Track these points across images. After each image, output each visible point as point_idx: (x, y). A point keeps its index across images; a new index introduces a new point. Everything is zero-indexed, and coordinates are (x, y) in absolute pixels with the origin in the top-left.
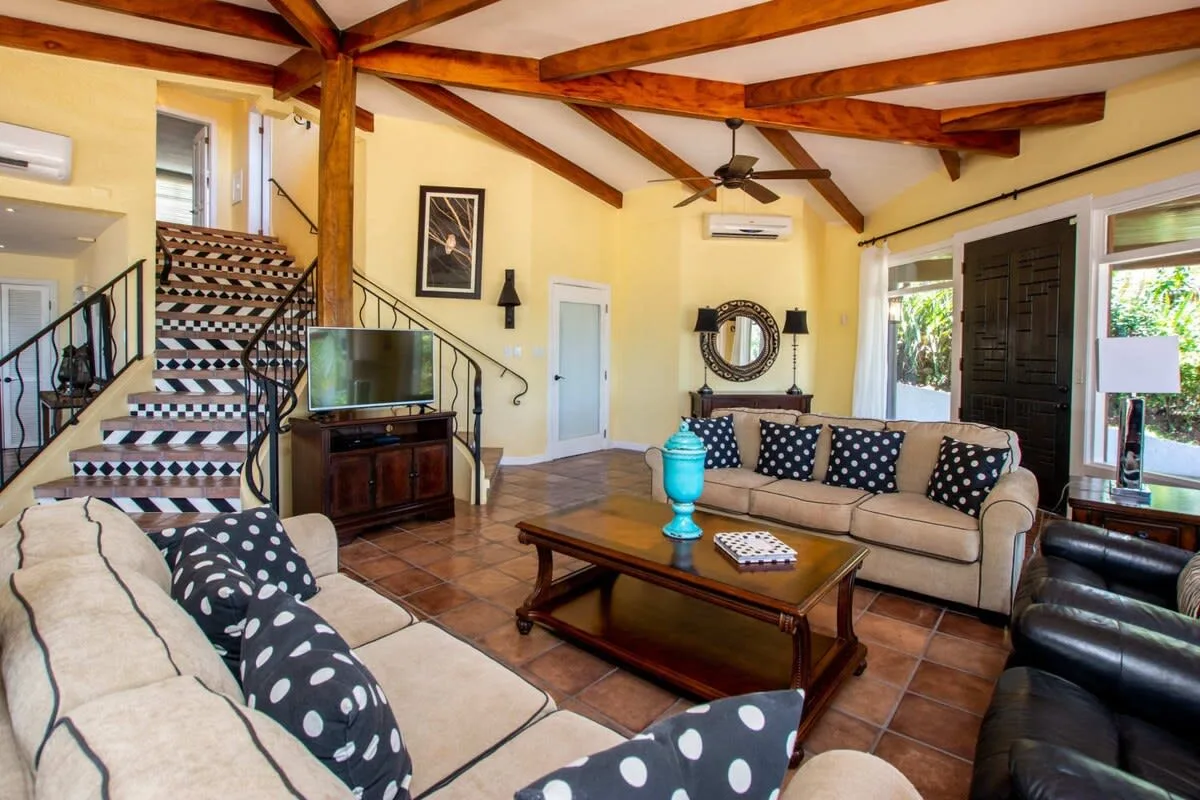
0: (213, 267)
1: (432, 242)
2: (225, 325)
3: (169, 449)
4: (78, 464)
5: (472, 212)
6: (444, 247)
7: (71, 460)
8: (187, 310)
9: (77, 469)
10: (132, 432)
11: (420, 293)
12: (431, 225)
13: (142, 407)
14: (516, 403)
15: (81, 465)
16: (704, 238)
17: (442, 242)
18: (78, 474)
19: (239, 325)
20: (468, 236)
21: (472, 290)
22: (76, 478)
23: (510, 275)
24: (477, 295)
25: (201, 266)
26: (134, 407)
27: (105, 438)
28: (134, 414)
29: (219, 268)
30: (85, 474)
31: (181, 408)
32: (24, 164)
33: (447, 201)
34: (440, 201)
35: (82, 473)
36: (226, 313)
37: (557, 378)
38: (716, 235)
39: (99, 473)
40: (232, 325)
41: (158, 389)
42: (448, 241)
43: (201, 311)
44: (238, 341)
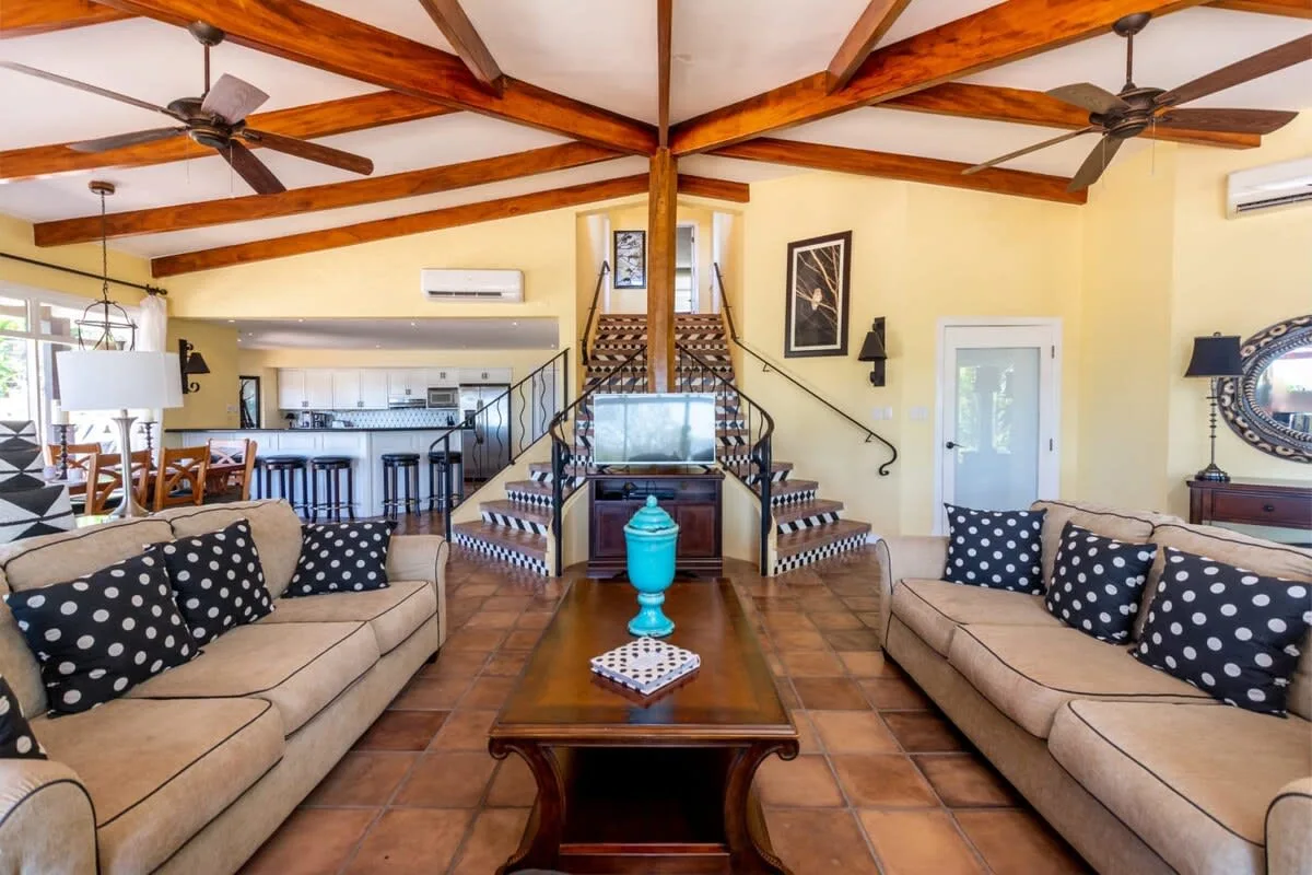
0: (611, 347)
1: (799, 299)
5: (838, 260)
6: (810, 303)
11: (789, 354)
12: (798, 282)
14: (882, 472)
16: (1226, 215)
17: (809, 299)
20: (834, 287)
21: (838, 346)
23: (880, 324)
24: (843, 351)
25: (603, 347)
29: (616, 346)
32: (498, 294)
33: (813, 254)
34: (806, 255)
37: (950, 446)
38: (1245, 207)
42: (815, 296)
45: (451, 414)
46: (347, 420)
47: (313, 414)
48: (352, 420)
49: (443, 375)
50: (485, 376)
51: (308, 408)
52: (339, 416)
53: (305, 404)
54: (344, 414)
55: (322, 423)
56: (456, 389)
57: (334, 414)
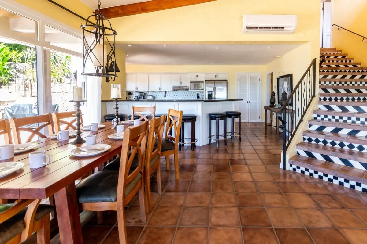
2: (351, 83)
3: (338, 136)
4: (305, 137)
7: (303, 135)
8: (337, 78)
9: (304, 139)
10: (321, 126)
13: (319, 116)
15: (307, 138)
18: (305, 141)
19: (356, 83)
22: (304, 142)
26: (316, 116)
27: (309, 127)
28: (315, 118)
29: (337, 61)
30: (308, 141)
31: (330, 117)
35: (306, 141)
36: (351, 78)
39: (313, 142)
40: (353, 83)
41: (319, 109)
43: (342, 78)
44: (355, 89)
45: (199, 93)
46: (153, 95)
47: (140, 93)
48: (155, 96)
49: (197, 76)
50: (216, 76)
51: (138, 90)
52: (149, 94)
53: (137, 88)
54: (152, 93)
55: (143, 96)
56: (203, 82)
57: (147, 93)
